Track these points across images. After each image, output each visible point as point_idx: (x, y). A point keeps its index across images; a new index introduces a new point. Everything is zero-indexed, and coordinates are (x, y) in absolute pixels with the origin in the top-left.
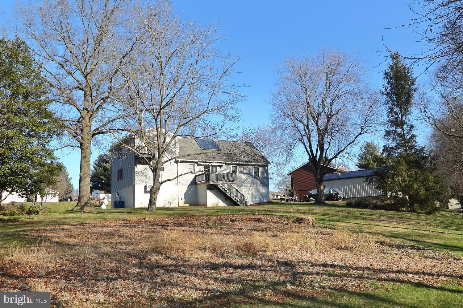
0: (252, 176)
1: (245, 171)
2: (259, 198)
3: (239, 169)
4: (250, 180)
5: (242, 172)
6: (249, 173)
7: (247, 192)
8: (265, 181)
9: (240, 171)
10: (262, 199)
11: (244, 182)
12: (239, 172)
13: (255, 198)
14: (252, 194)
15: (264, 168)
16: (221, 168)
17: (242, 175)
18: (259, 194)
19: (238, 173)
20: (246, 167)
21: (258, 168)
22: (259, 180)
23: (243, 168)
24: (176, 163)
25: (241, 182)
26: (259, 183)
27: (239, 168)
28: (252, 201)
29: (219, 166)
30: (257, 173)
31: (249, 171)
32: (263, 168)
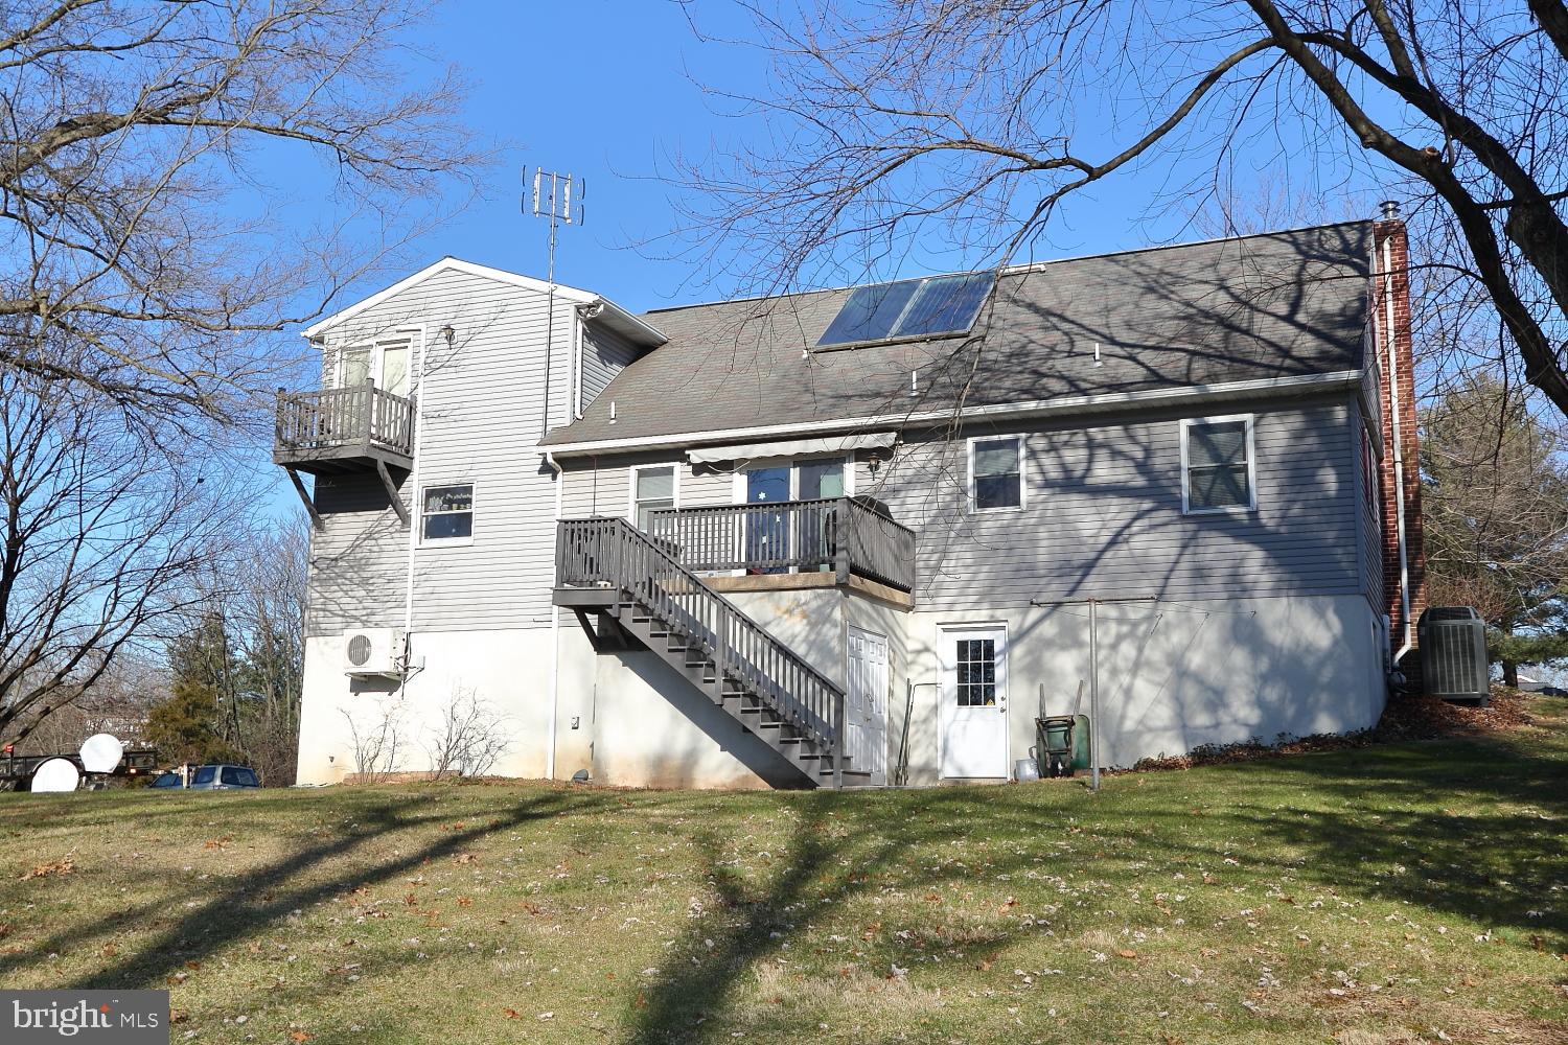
0: (1173, 502)
1: (1104, 471)
2: (1260, 703)
3: (1048, 461)
4: (1157, 543)
5: (1071, 483)
6: (1140, 481)
7: (1128, 649)
8: (1331, 536)
9: (1054, 474)
10: (1290, 712)
11: (1088, 567)
12: (1048, 484)
13: (1216, 699)
14: (1181, 673)
15: (1317, 422)
16: (874, 469)
17: (1075, 504)
18: (1264, 664)
19: (1026, 493)
20: (1115, 431)
21: (1239, 427)
22: (1250, 531)
23: (1091, 445)
24: (548, 477)
25: (1063, 569)
26: (1254, 559)
27: (1053, 448)
28: (1183, 728)
29: (861, 455)
30: (1226, 478)
31: (1143, 467)
32: (1295, 420)
